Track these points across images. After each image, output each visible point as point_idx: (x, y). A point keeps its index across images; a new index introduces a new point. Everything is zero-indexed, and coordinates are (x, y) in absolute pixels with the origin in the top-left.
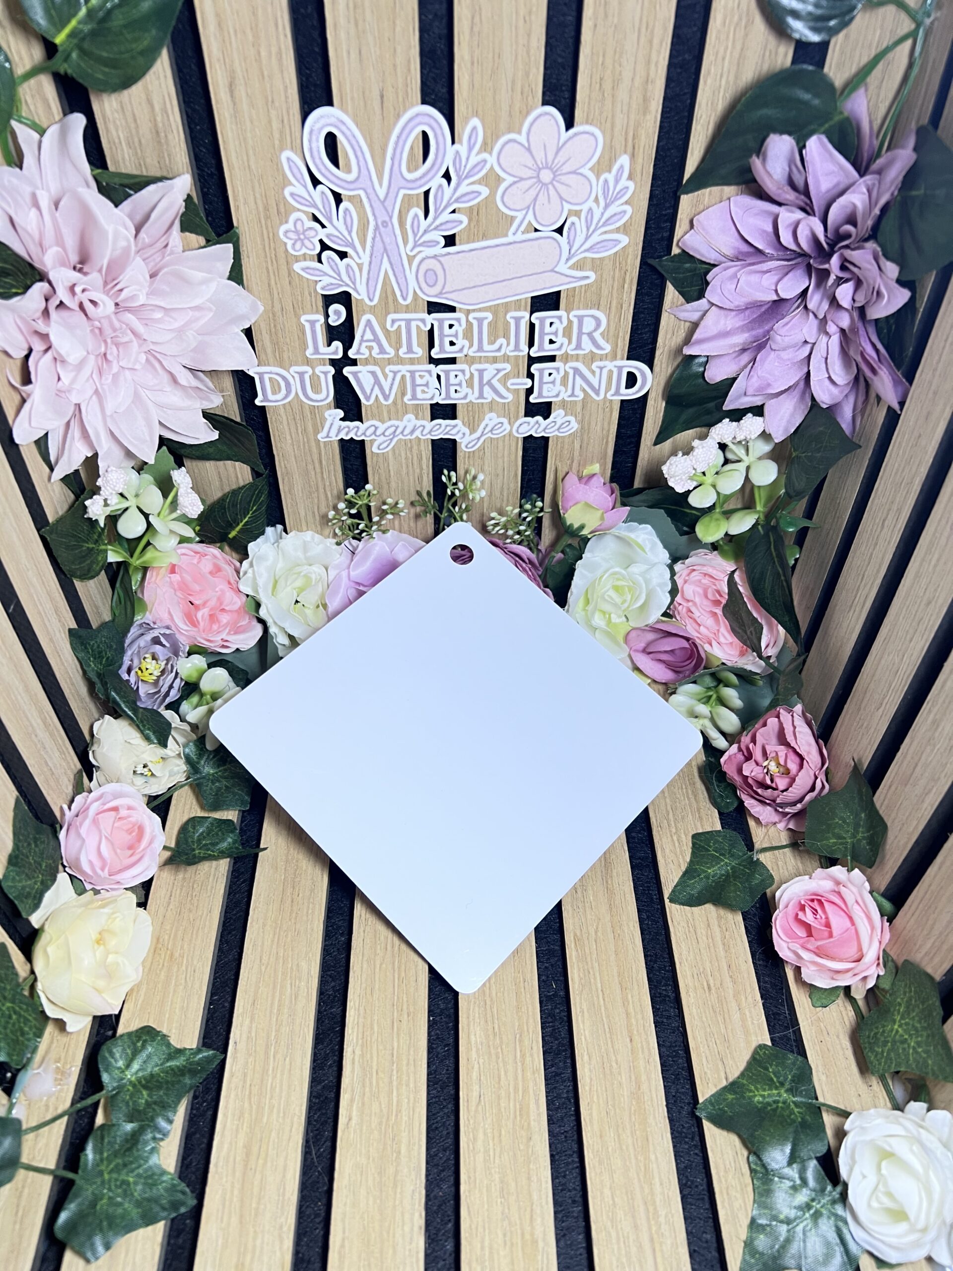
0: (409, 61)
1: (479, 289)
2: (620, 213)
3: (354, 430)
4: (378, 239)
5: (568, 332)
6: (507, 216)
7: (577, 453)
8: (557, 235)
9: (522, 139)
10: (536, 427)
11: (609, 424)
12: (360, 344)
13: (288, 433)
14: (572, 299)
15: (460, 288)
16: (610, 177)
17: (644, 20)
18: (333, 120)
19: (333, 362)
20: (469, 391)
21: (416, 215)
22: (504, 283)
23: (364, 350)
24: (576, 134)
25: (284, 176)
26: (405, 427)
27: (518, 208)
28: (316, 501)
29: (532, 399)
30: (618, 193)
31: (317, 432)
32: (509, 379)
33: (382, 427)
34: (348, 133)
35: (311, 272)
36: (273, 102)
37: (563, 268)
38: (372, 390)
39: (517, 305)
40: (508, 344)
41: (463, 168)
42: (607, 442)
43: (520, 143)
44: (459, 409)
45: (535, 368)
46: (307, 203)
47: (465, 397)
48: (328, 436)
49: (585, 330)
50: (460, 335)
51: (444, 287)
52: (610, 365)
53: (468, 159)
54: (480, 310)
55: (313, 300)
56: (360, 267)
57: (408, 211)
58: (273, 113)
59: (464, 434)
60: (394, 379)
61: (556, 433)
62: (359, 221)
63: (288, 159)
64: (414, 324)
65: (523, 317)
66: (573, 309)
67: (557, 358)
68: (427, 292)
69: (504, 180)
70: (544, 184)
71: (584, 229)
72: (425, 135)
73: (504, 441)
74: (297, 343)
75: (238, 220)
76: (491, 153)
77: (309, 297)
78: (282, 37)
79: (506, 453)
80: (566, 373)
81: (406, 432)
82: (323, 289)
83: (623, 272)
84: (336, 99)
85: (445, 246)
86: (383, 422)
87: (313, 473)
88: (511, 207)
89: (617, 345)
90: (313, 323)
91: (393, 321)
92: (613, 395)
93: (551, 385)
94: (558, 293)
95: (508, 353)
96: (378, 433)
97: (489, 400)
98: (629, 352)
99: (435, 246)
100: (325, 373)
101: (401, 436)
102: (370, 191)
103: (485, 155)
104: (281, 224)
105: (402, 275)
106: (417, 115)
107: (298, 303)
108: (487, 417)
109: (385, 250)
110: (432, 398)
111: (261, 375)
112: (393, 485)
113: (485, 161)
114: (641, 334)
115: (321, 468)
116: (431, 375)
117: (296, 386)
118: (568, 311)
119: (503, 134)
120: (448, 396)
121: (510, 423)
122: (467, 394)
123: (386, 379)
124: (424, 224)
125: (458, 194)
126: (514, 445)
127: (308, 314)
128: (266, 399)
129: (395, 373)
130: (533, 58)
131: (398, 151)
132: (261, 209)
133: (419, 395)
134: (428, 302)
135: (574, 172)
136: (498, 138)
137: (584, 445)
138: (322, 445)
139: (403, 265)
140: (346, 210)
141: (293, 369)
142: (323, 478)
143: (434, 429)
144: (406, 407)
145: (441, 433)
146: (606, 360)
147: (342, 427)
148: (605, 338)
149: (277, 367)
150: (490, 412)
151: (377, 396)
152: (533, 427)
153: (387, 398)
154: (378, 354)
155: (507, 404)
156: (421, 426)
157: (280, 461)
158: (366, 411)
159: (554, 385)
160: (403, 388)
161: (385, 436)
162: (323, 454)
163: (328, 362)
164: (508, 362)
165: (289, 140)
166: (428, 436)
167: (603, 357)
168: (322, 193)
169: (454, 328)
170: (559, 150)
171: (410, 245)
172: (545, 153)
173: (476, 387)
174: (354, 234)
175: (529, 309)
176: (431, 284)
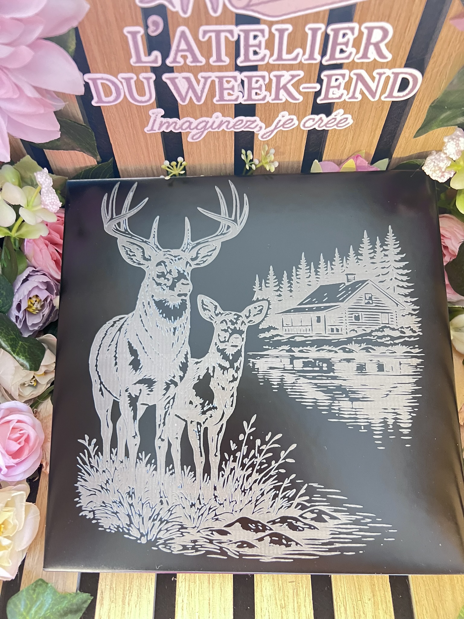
1: (283, 1)
3: (172, 125)
5: (357, 44)
7: (349, 142)
10: (319, 122)
11: (379, 120)
12: (176, 54)
13: (120, 127)
14: (366, 12)
19: (154, 70)
20: (268, 94)
23: (179, 59)
29: (319, 101)
31: (143, 126)
32: (302, 84)
33: (195, 123)
38: (187, 93)
39: (315, 18)
40: (304, 54)
44: (258, 107)
45: (324, 75)
47: (264, 98)
48: (152, 130)
49: (374, 40)
50: (263, 45)
51: (251, 0)
52: (388, 72)
54: (282, 22)
55: (134, 13)
59: (261, 128)
60: (205, 84)
61: (335, 127)
64: (223, 35)
65: (320, 29)
66: (365, 21)
67: (344, 66)
68: (236, 5)
74: (122, 52)
77: (129, 10)
80: (351, 79)
81: (214, 127)
82: (141, 1)
86: (196, 119)
89: (398, 54)
90: (134, 34)
91: (205, 32)
92: (386, 97)
93: (336, 89)
94: (354, 6)
95: (303, 61)
96: (192, 127)
97: (284, 100)
98: (408, 59)
100: (148, 79)
108: (280, 115)
110: (236, 99)
111: (94, 80)
116: (236, 81)
117: (124, 90)
118: (361, 23)
120: (250, 98)
121: (298, 119)
122: (265, 96)
123: (198, 85)
126: (300, 136)
127: (130, 25)
128: (100, 100)
129: (206, 79)
133: (226, 97)
134: (237, 15)
137: (356, 136)
141: (121, 76)
143: (237, 124)
144: (215, 107)
145: (243, 127)
146: (386, 68)
147: (163, 122)
148: (389, 49)
149: (107, 74)
150: (283, 111)
151: (191, 98)
152: (317, 122)
153: (199, 99)
154: (192, 62)
155: (297, 104)
156: (227, 121)
157: (116, 148)
158: (182, 109)
159: (339, 89)
160: (212, 92)
161: (197, 129)
162: (149, 143)
163: (149, 69)
164: (302, 70)
166: (232, 129)
167: (382, 65)
169: (258, 38)
173: (274, 90)
175: (326, 21)
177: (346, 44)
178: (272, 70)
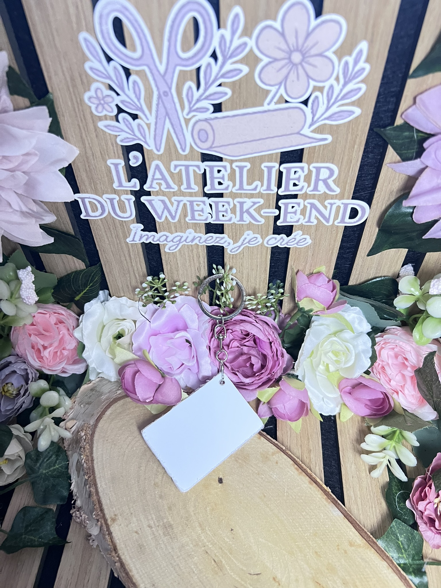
1: (241, 145)
2: (356, 90)
3: (151, 238)
4: (161, 105)
5: (308, 179)
6: (263, 90)
7: (310, 259)
8: (303, 106)
9: (277, 25)
10: (281, 241)
11: (335, 241)
12: (152, 182)
13: (105, 237)
14: (312, 155)
15: (225, 144)
16: (350, 60)
18: (118, 7)
19: (134, 193)
20: (233, 216)
21: (190, 88)
22: (260, 141)
23: (155, 185)
24: (324, 22)
25: (84, 54)
26: (188, 237)
27: (272, 83)
28: (129, 279)
29: (279, 223)
30: (356, 73)
31: (126, 237)
32: (262, 209)
33: (171, 237)
34: (132, 18)
35: (112, 128)
37: (306, 131)
38: (163, 212)
39: (270, 158)
40: (262, 185)
41: (227, 49)
42: (332, 253)
43: (276, 29)
44: (225, 227)
45: (280, 203)
46: (104, 76)
47: (230, 220)
48: (133, 240)
49: (322, 177)
50: (226, 178)
51: (213, 143)
52: (338, 202)
53: (231, 41)
55: (115, 149)
56: (148, 125)
57: (184, 84)
59: (229, 243)
60: (178, 206)
61: (296, 245)
62: (146, 91)
63: (86, 40)
64: (191, 169)
65: (274, 167)
66: (312, 163)
67: (299, 196)
68: (201, 146)
69: (261, 60)
70: (295, 65)
71: (326, 102)
72: (195, 21)
73: (258, 249)
74: (106, 179)
75: (52, 88)
76: (250, 37)
77: (112, 147)
79: (259, 256)
80: (305, 207)
81: (187, 241)
82: (122, 141)
83: (354, 136)
85: (214, 112)
86: (172, 233)
87: (125, 262)
88: (267, 82)
89: (345, 189)
90: (116, 165)
91: (176, 166)
92: (339, 223)
93: (293, 215)
94: (302, 150)
95: (262, 191)
96: (168, 240)
97: (248, 222)
98: (354, 193)
99: (205, 112)
100: (129, 200)
101: (184, 243)
102: (152, 67)
103: (245, 39)
104: (85, 91)
105: (181, 133)
106: (188, 3)
107: (104, 151)
109: (167, 114)
110: (206, 220)
111: (83, 199)
112: (181, 272)
113: (245, 44)
114: (364, 180)
115: (131, 259)
116: (205, 204)
117: (108, 207)
118: (309, 163)
119: (262, 20)
120: (217, 218)
121: (262, 238)
122: (231, 218)
123: (172, 206)
124: (197, 94)
125: (224, 70)
126: (265, 251)
127: (112, 158)
128: (88, 214)
129: (179, 202)
131: (174, 34)
132: (68, 79)
133: (197, 217)
134: (202, 154)
136: (256, 24)
137: (316, 254)
138: (130, 246)
139: (181, 126)
140: (135, 82)
141: (105, 196)
142: (132, 266)
143: (208, 239)
144: (187, 225)
145: (213, 242)
146: (336, 199)
147: (143, 235)
148: (336, 184)
149: (94, 194)
150: (248, 230)
151: (166, 216)
152: (278, 241)
153: (173, 218)
154: (166, 189)
155: (260, 226)
156: (199, 237)
157: (101, 254)
158: (159, 225)
159: (296, 215)
160: (185, 212)
161: (173, 242)
162: (131, 251)
163: (130, 192)
164: (262, 198)
165: (84, 23)
166: (204, 244)
167: (332, 197)
168: (115, 68)
169: (221, 172)
170: (308, 35)
171: (186, 110)
172: (297, 37)
173: (238, 213)
174: (142, 101)
175: (279, 160)
176: (203, 140)
177: (299, 179)
178: (236, 198)
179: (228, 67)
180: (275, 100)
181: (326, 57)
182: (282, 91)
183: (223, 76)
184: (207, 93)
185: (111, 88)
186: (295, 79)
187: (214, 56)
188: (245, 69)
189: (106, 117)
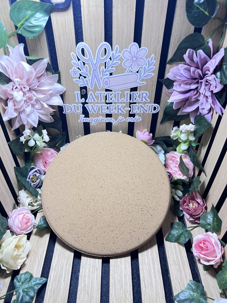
0: (102, 32)
1: (118, 86)
3: (87, 120)
7: (141, 126)
9: (129, 50)
10: (131, 120)
11: (149, 119)
13: (71, 120)
14: (140, 89)
17: (158, 23)
18: (83, 45)
19: (82, 103)
22: (124, 85)
23: (90, 100)
24: (142, 49)
25: (71, 58)
26: (99, 119)
29: (130, 113)
31: (78, 120)
33: (94, 119)
34: (87, 48)
36: (69, 41)
37: (138, 81)
39: (127, 90)
42: (149, 124)
43: (128, 51)
44: (113, 115)
45: (131, 105)
47: (114, 112)
48: (81, 121)
52: (150, 105)
53: (115, 55)
54: (118, 91)
56: (89, 80)
58: (69, 43)
59: (114, 121)
61: (136, 121)
63: (72, 54)
64: (102, 94)
65: (128, 93)
70: (134, 61)
72: (105, 49)
73: (123, 123)
75: (60, 69)
76: (121, 53)
78: (72, 26)
79: (124, 126)
81: (100, 120)
82: (80, 85)
83: (153, 82)
84: (84, 40)
85: (110, 75)
86: (94, 118)
87: (77, 130)
88: (126, 66)
89: (151, 100)
90: (77, 94)
94: (137, 87)
96: (93, 120)
100: (80, 106)
102: (92, 62)
104: (70, 70)
106: (104, 44)
107: (74, 89)
108: (120, 117)
109: (95, 76)
110: (106, 112)
111: (65, 106)
113: (120, 55)
115: (79, 129)
118: (139, 92)
119: (124, 49)
120: (110, 112)
121: (125, 118)
125: (113, 63)
126: (126, 124)
127: (76, 91)
128: (66, 112)
129: (97, 106)
130: (131, 31)
131: (99, 52)
132: (66, 66)
133: (103, 112)
134: (106, 89)
135: (141, 58)
137: (143, 124)
138: (79, 123)
140: (86, 67)
142: (79, 131)
149: (69, 104)
157: (69, 127)
158: (90, 115)
162: (79, 126)
165: (73, 50)
166: (105, 122)
167: (148, 103)
168: (81, 62)
169: (112, 95)
170: (137, 53)
171: (101, 75)
172: (134, 54)
173: (117, 110)
174: (88, 72)
175: (130, 91)
176: (106, 84)
177: (136, 97)
178: (116, 104)
179: (114, 62)
180: (128, 71)
181: (143, 59)
182: (130, 69)
183: (113, 65)
184: (108, 70)
185: (79, 68)
186: (134, 65)
187: (110, 59)
188: (120, 62)
189: (76, 78)
